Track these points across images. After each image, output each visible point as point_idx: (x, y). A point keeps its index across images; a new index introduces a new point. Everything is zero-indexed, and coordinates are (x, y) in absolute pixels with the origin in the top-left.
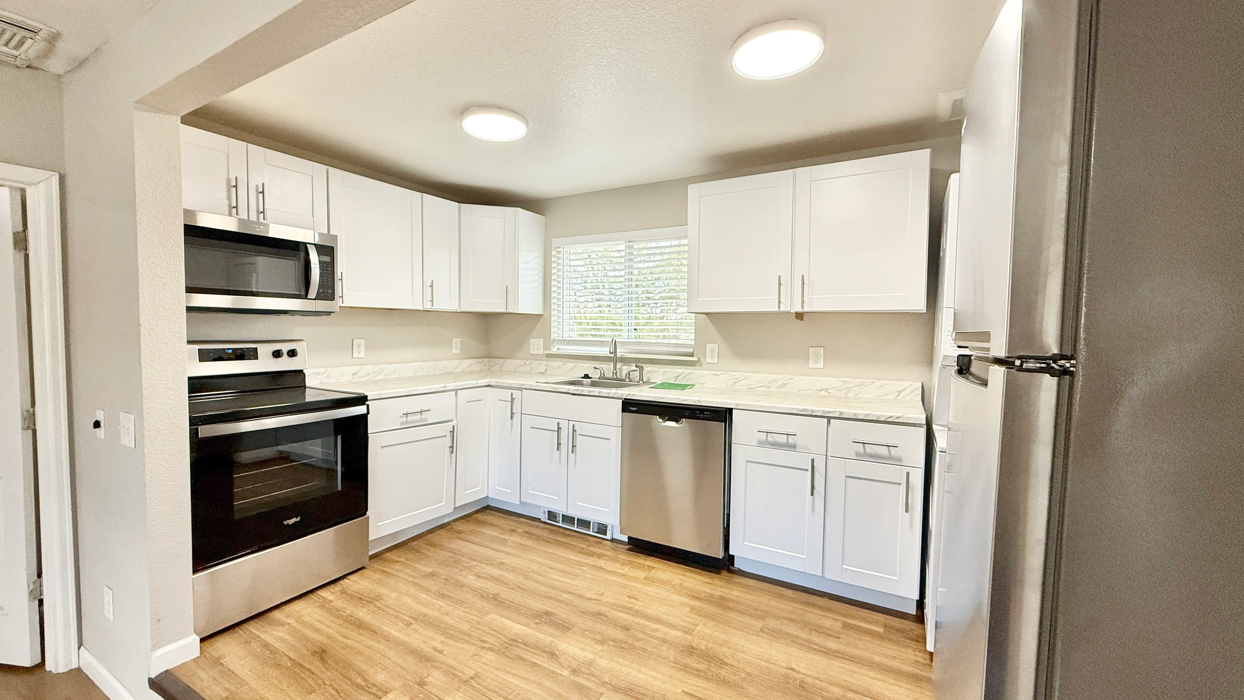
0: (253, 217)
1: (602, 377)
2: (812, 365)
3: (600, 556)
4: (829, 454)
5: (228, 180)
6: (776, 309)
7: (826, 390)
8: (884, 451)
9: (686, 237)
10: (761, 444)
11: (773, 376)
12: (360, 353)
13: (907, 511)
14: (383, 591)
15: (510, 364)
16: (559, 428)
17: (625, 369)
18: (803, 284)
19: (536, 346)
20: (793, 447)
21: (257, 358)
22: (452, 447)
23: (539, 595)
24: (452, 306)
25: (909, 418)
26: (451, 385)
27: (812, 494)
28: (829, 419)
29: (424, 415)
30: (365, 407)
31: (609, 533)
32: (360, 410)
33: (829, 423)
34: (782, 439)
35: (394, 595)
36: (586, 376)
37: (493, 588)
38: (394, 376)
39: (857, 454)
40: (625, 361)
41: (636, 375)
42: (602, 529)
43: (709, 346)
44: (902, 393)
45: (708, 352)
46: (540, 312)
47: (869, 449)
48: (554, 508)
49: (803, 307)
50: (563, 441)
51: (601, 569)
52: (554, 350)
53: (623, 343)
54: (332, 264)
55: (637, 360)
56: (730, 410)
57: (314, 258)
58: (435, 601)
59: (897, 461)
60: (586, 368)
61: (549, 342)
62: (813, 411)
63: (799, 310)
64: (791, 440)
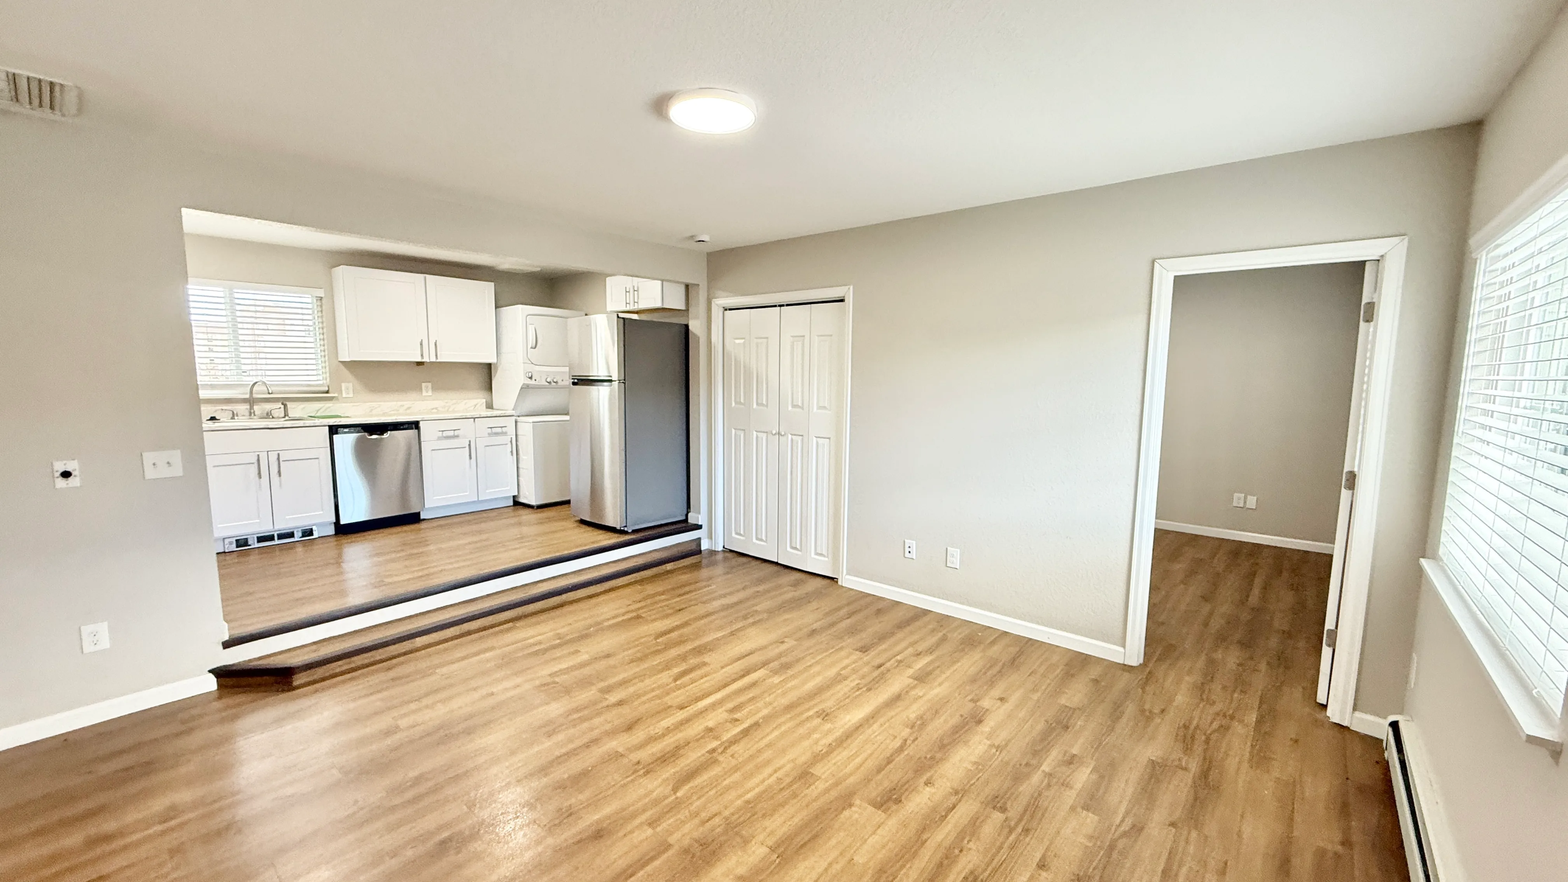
2: (424, 394)
7: (436, 408)
8: (499, 430)
10: (439, 438)
11: (400, 403)
16: (258, 460)
20: (457, 436)
28: (474, 418)
31: (315, 533)
34: (451, 433)
36: (213, 419)
39: (489, 434)
41: (280, 412)
42: (309, 532)
43: (344, 385)
44: (477, 406)
45: (343, 390)
47: (494, 430)
48: (241, 531)
50: (264, 469)
64: (456, 433)
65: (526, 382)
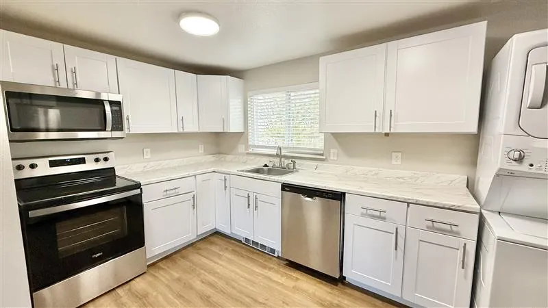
0: (71, 86)
1: (274, 165)
2: (394, 162)
3: (270, 269)
4: (408, 225)
5: (53, 66)
6: (373, 131)
7: (402, 178)
8: (448, 227)
9: (318, 88)
10: (363, 215)
12: (148, 156)
13: (463, 268)
14: (150, 290)
15: (229, 157)
16: (249, 196)
17: (287, 162)
18: (391, 115)
19: (241, 148)
20: (384, 219)
21: (85, 163)
22: (194, 205)
23: (232, 298)
24: (195, 130)
25: (466, 207)
26: (192, 173)
27: (396, 249)
28: (408, 203)
29: (177, 190)
30: (139, 190)
31: (276, 253)
32: (138, 191)
33: (408, 206)
34: (377, 214)
35: (154, 294)
36: (266, 166)
37: (209, 291)
38: (167, 166)
39: (428, 227)
40: (286, 157)
41: (291, 166)
42: (273, 251)
43: (332, 151)
44: (454, 182)
45: (332, 154)
46: (242, 131)
47: (436, 225)
48: (248, 237)
49: (390, 130)
50: (251, 203)
51: (270, 279)
52: (250, 151)
53: (285, 148)
54: (120, 111)
55: (293, 157)
56: (344, 193)
57: (108, 108)
58: (175, 300)
59: (457, 234)
60: (265, 161)
61: (247, 147)
62: (398, 198)
63: (388, 131)
64: (382, 214)
65: (506, 167)
